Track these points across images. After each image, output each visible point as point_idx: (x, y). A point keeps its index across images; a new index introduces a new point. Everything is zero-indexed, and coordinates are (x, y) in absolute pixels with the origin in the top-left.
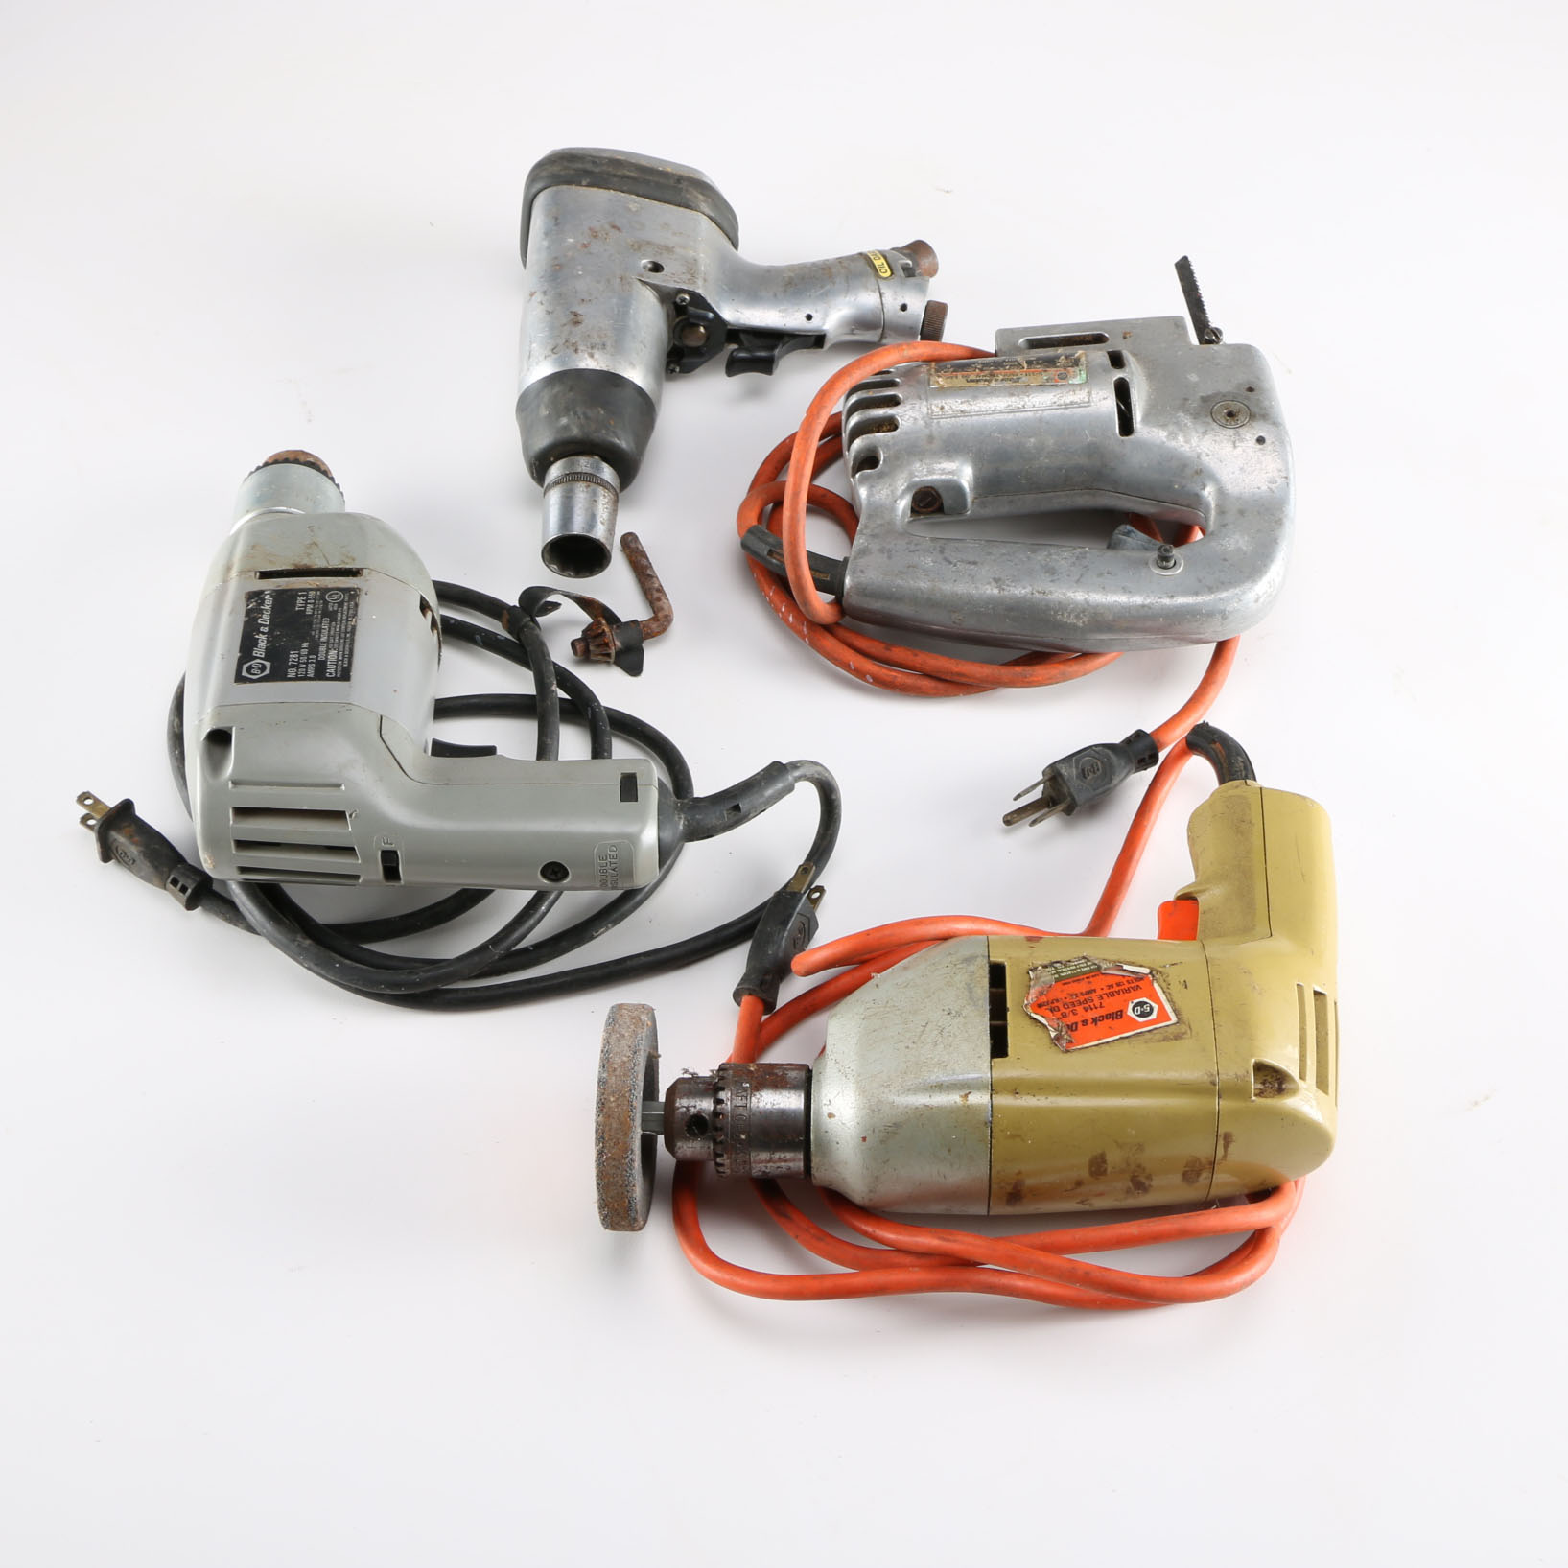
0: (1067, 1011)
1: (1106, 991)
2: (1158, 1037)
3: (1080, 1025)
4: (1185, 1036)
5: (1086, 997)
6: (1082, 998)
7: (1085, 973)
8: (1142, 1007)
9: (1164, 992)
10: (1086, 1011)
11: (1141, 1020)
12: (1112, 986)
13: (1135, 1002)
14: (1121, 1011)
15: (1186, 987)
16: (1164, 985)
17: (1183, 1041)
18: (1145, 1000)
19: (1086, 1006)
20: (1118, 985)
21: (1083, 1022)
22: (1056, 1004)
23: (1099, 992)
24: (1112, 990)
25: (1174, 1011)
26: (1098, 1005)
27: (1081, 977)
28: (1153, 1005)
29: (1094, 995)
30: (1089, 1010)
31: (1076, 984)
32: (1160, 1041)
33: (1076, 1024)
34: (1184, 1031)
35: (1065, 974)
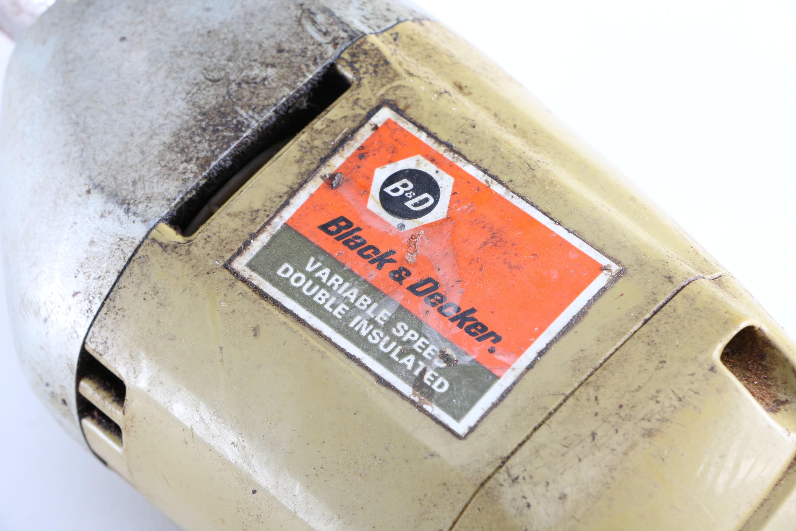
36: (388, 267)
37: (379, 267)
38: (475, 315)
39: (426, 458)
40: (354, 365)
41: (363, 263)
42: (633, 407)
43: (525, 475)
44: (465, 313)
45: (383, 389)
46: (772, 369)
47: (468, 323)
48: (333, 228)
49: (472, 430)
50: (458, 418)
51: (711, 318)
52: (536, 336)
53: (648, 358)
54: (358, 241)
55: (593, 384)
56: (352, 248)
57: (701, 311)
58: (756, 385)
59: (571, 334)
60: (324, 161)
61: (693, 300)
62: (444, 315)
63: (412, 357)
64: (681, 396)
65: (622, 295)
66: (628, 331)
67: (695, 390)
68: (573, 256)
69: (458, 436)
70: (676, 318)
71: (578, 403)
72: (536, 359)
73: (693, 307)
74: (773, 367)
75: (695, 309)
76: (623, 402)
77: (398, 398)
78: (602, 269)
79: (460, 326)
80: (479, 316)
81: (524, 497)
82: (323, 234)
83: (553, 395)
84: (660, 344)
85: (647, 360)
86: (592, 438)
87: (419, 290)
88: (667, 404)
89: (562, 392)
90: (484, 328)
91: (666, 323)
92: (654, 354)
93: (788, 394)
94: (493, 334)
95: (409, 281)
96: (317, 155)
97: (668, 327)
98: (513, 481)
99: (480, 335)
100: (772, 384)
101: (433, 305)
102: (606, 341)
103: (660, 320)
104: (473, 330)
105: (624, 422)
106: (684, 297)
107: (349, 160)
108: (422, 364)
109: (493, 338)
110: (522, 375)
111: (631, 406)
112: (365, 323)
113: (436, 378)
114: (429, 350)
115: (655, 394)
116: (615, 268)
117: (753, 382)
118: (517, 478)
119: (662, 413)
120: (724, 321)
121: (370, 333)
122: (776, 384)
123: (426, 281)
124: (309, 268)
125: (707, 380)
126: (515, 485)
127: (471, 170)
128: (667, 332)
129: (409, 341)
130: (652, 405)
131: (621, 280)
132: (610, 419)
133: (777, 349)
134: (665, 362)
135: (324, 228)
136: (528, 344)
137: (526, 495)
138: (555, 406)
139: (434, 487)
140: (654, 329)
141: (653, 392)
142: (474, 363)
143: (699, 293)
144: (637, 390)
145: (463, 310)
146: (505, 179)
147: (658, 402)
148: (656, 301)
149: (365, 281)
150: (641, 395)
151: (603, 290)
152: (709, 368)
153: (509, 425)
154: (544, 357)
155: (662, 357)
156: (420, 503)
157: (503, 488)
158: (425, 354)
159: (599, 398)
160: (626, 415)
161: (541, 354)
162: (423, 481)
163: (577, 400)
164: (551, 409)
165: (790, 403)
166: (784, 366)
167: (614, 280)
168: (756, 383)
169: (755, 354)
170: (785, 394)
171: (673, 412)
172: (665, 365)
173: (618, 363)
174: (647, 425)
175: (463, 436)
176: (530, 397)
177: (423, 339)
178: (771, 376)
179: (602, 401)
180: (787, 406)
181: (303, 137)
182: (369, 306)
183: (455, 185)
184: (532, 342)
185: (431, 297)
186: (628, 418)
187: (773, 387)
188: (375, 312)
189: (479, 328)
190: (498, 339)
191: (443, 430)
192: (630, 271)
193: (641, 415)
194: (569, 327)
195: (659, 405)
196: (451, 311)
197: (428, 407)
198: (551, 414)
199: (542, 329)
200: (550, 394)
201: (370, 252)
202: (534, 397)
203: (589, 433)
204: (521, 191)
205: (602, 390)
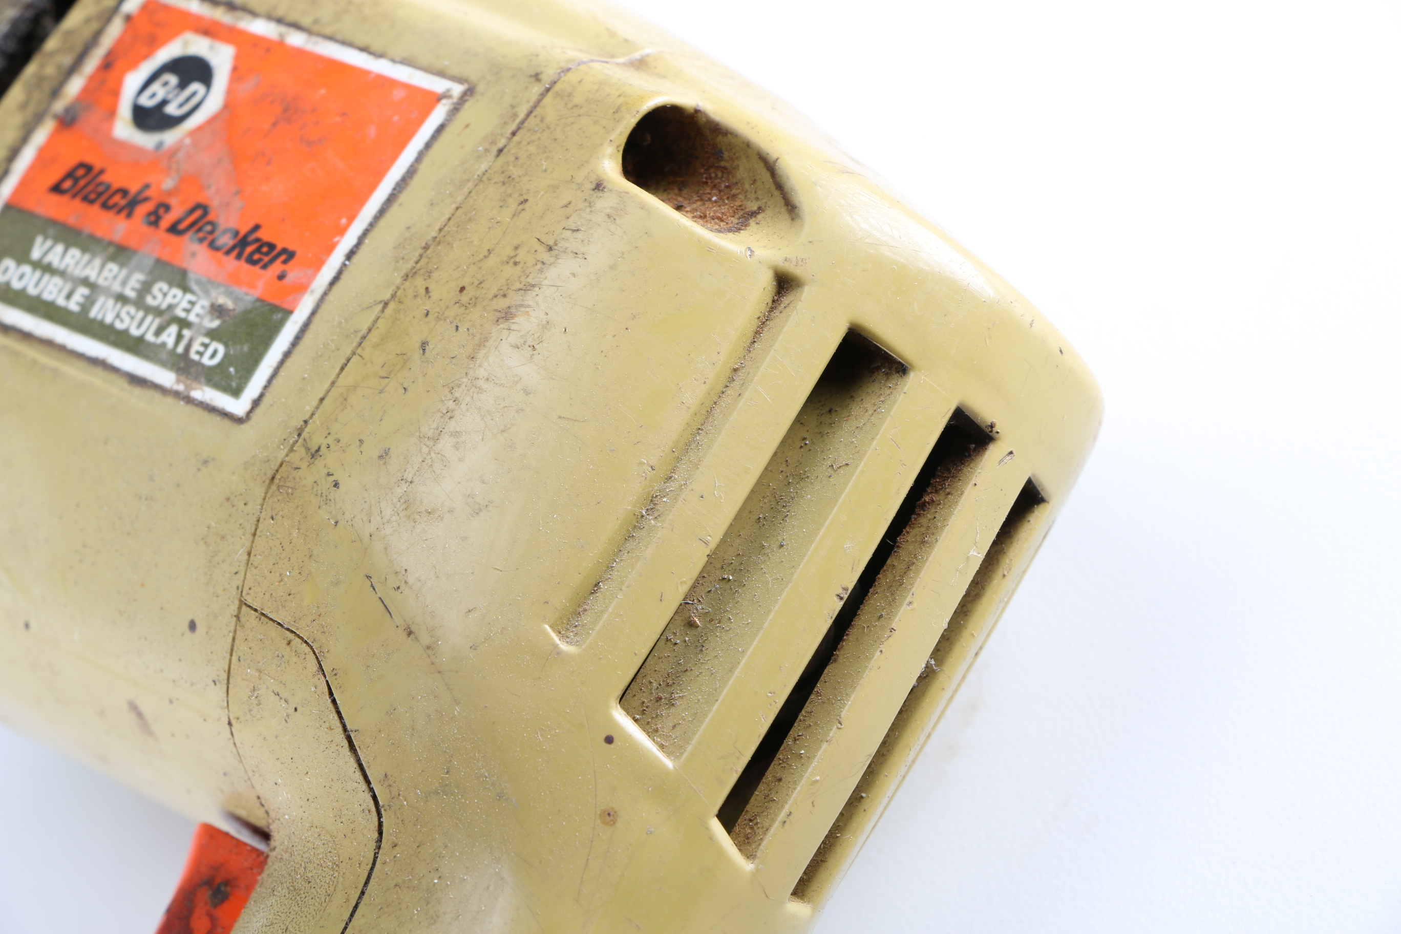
36: (142, 210)
37: (129, 215)
38: (259, 234)
39: (199, 470)
40: (99, 371)
41: (106, 217)
42: (481, 283)
43: (330, 440)
44: (246, 236)
45: (138, 391)
46: (734, 168)
47: (249, 249)
48: (67, 184)
49: (256, 403)
50: (236, 392)
51: (596, 112)
52: (342, 231)
53: (501, 204)
54: (101, 189)
55: (421, 272)
56: (91, 202)
57: (581, 107)
58: (716, 202)
59: (394, 210)
60: (55, 93)
61: (570, 95)
62: (217, 249)
63: (173, 329)
64: (551, 243)
65: (467, 126)
66: (473, 175)
67: (574, 227)
68: (398, 94)
69: (239, 421)
70: (544, 130)
71: (402, 307)
72: (344, 265)
73: (570, 105)
74: (735, 164)
75: (572, 108)
76: (465, 282)
77: (157, 396)
78: (438, 98)
79: (239, 257)
80: (264, 235)
81: (329, 474)
82: (55, 198)
83: (367, 308)
84: (520, 177)
85: (501, 207)
86: (421, 351)
87: (182, 226)
88: (531, 262)
89: (379, 299)
90: (272, 246)
91: (529, 143)
92: (510, 195)
93: (760, 197)
94: (284, 251)
95: (168, 219)
96: (47, 87)
97: (532, 149)
98: (313, 456)
99: (266, 259)
100: (737, 191)
101: (201, 240)
102: (442, 201)
103: (520, 143)
104: (256, 257)
105: (468, 311)
106: (558, 95)
107: (92, 78)
108: (187, 333)
109: (283, 257)
110: (325, 294)
111: (476, 283)
112: (111, 302)
113: (206, 346)
114: (197, 309)
115: (513, 254)
116: (458, 89)
117: (710, 200)
118: (318, 450)
119: (523, 279)
120: (614, 110)
121: (118, 316)
122: (743, 190)
123: (192, 211)
124: (36, 254)
125: (590, 207)
126: (316, 462)
127: (260, 27)
128: (529, 157)
129: (171, 307)
130: (509, 270)
131: (467, 106)
132: (447, 313)
133: (732, 134)
134: (526, 201)
135: (57, 189)
136: (330, 248)
137: (331, 471)
138: (368, 324)
139: (217, 510)
140: (512, 158)
141: (509, 251)
142: (258, 304)
143: (580, 82)
144: (486, 257)
145: (243, 231)
146: (306, 21)
147: (516, 264)
148: (515, 115)
149: (110, 243)
150: (492, 261)
151: (441, 129)
152: (593, 186)
153: (306, 376)
154: (355, 259)
155: (522, 195)
156: (205, 543)
157: (300, 472)
158: (192, 318)
159: (430, 289)
160: (471, 299)
161: (350, 255)
162: (202, 507)
163: (400, 302)
164: (364, 331)
165: (764, 211)
166: (748, 157)
167: (456, 110)
168: (714, 198)
169: (707, 155)
170: (757, 199)
171: (541, 271)
172: (527, 205)
173: (458, 227)
174: (502, 303)
175: (244, 418)
176: (335, 323)
177: (189, 297)
178: (735, 181)
179: (435, 294)
180: (760, 217)
181: (31, 70)
182: (115, 277)
183: (238, 58)
184: (338, 242)
185: (200, 230)
186: (474, 302)
187: (740, 196)
188: (124, 283)
189: (265, 249)
190: (289, 255)
191: (218, 419)
192: (481, 88)
193: (494, 291)
194: (391, 199)
195: (518, 268)
196: (226, 240)
197: (197, 394)
198: (364, 338)
199: (351, 219)
200: (363, 310)
201: (117, 199)
202: (341, 323)
203: (418, 345)
204: (328, 31)
205: (435, 275)
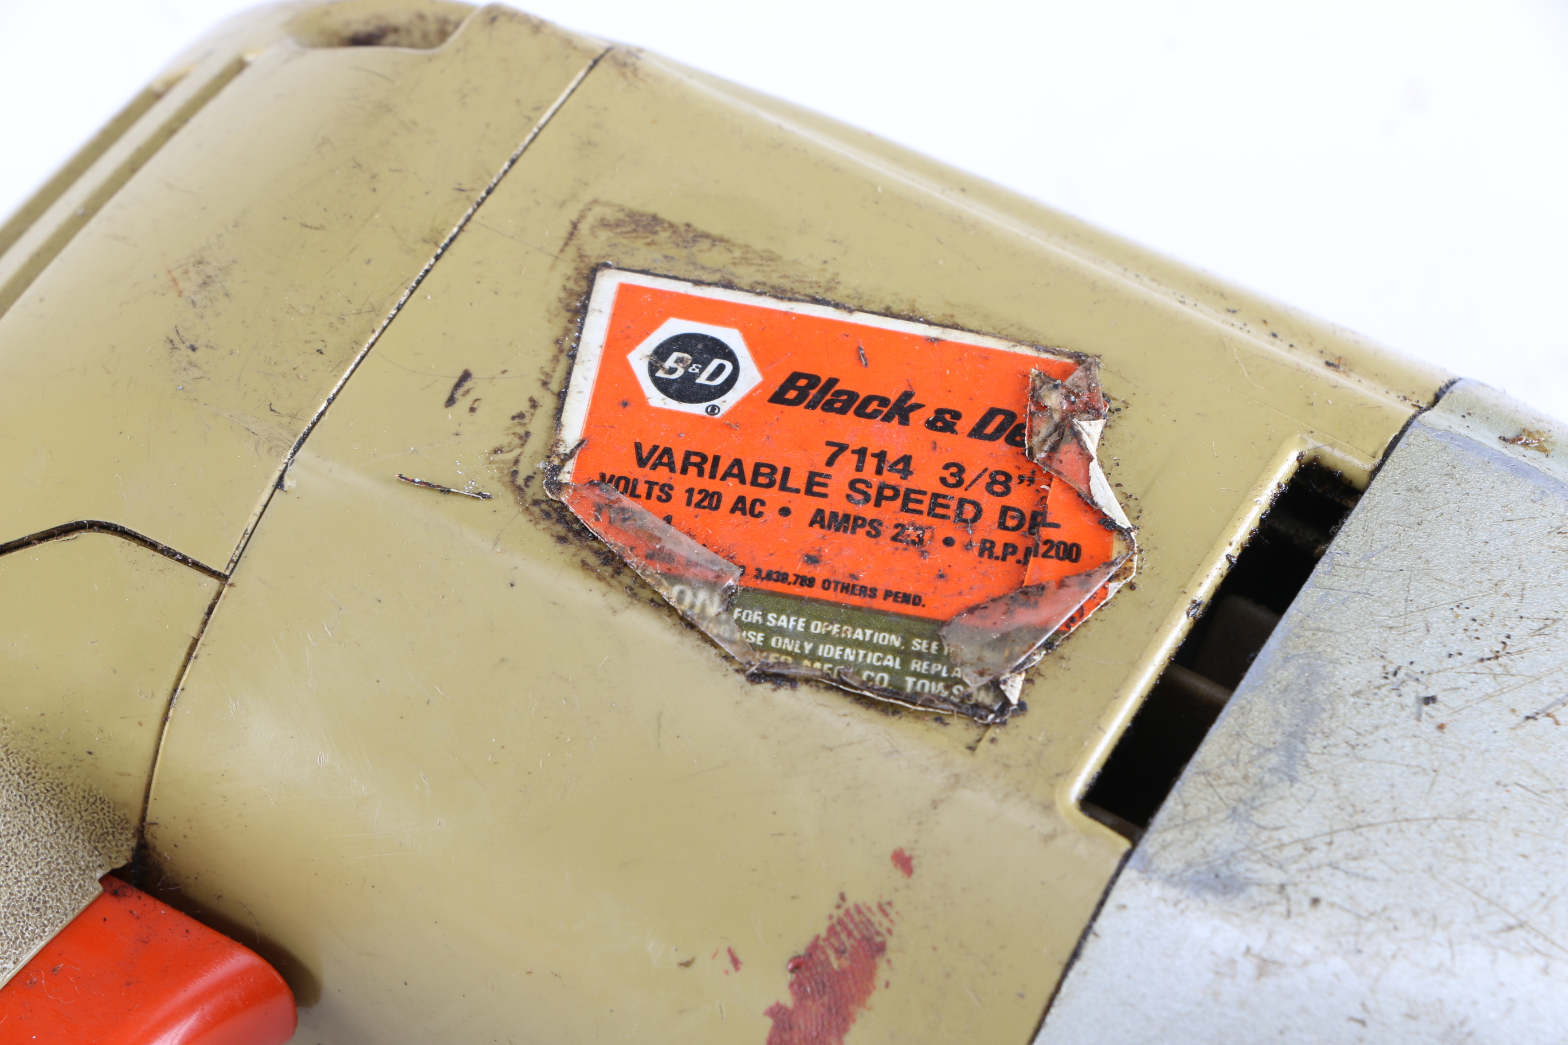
0: (978, 493)
1: (774, 497)
2: (714, 258)
3: (965, 425)
4: (610, 215)
5: (868, 511)
6: (890, 513)
7: (799, 606)
8: (689, 378)
9: (562, 396)
10: (906, 460)
11: (731, 337)
12: (739, 505)
13: (699, 409)
14: (778, 398)
15: (466, 376)
16: (539, 424)
17: (635, 204)
18: (656, 399)
19: (892, 478)
20: (711, 500)
21: (949, 428)
22: (1001, 538)
23: (805, 506)
24: (751, 493)
25: (582, 311)
26: (848, 460)
27: (830, 595)
28: (641, 369)
29: (836, 501)
30: (892, 457)
31: (865, 579)
32: (716, 240)
33: (977, 432)
34: (604, 235)
35: (882, 638)
